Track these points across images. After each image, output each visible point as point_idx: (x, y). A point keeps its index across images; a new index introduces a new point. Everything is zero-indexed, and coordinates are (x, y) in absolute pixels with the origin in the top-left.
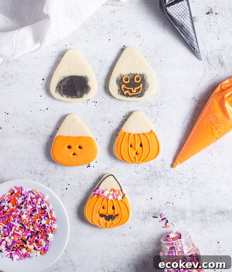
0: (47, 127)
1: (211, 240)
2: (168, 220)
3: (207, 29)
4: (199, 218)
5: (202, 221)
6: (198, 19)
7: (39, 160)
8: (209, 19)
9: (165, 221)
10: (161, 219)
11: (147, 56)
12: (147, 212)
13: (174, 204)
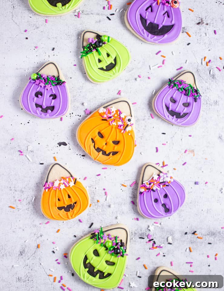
0: (28, 142)
1: (201, 263)
2: (156, 242)
3: (197, 40)
4: (188, 239)
5: (192, 243)
6: (187, 30)
7: (19, 176)
8: (200, 29)
9: (152, 242)
10: (148, 240)
11: (134, 68)
12: (133, 232)
13: (162, 224)
